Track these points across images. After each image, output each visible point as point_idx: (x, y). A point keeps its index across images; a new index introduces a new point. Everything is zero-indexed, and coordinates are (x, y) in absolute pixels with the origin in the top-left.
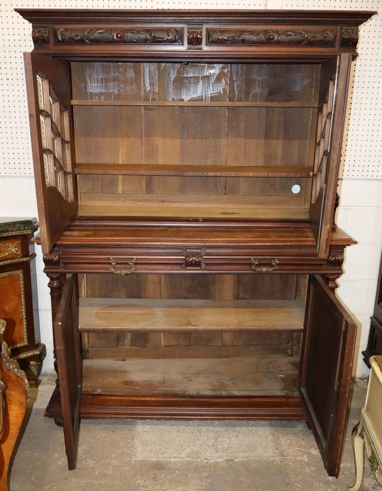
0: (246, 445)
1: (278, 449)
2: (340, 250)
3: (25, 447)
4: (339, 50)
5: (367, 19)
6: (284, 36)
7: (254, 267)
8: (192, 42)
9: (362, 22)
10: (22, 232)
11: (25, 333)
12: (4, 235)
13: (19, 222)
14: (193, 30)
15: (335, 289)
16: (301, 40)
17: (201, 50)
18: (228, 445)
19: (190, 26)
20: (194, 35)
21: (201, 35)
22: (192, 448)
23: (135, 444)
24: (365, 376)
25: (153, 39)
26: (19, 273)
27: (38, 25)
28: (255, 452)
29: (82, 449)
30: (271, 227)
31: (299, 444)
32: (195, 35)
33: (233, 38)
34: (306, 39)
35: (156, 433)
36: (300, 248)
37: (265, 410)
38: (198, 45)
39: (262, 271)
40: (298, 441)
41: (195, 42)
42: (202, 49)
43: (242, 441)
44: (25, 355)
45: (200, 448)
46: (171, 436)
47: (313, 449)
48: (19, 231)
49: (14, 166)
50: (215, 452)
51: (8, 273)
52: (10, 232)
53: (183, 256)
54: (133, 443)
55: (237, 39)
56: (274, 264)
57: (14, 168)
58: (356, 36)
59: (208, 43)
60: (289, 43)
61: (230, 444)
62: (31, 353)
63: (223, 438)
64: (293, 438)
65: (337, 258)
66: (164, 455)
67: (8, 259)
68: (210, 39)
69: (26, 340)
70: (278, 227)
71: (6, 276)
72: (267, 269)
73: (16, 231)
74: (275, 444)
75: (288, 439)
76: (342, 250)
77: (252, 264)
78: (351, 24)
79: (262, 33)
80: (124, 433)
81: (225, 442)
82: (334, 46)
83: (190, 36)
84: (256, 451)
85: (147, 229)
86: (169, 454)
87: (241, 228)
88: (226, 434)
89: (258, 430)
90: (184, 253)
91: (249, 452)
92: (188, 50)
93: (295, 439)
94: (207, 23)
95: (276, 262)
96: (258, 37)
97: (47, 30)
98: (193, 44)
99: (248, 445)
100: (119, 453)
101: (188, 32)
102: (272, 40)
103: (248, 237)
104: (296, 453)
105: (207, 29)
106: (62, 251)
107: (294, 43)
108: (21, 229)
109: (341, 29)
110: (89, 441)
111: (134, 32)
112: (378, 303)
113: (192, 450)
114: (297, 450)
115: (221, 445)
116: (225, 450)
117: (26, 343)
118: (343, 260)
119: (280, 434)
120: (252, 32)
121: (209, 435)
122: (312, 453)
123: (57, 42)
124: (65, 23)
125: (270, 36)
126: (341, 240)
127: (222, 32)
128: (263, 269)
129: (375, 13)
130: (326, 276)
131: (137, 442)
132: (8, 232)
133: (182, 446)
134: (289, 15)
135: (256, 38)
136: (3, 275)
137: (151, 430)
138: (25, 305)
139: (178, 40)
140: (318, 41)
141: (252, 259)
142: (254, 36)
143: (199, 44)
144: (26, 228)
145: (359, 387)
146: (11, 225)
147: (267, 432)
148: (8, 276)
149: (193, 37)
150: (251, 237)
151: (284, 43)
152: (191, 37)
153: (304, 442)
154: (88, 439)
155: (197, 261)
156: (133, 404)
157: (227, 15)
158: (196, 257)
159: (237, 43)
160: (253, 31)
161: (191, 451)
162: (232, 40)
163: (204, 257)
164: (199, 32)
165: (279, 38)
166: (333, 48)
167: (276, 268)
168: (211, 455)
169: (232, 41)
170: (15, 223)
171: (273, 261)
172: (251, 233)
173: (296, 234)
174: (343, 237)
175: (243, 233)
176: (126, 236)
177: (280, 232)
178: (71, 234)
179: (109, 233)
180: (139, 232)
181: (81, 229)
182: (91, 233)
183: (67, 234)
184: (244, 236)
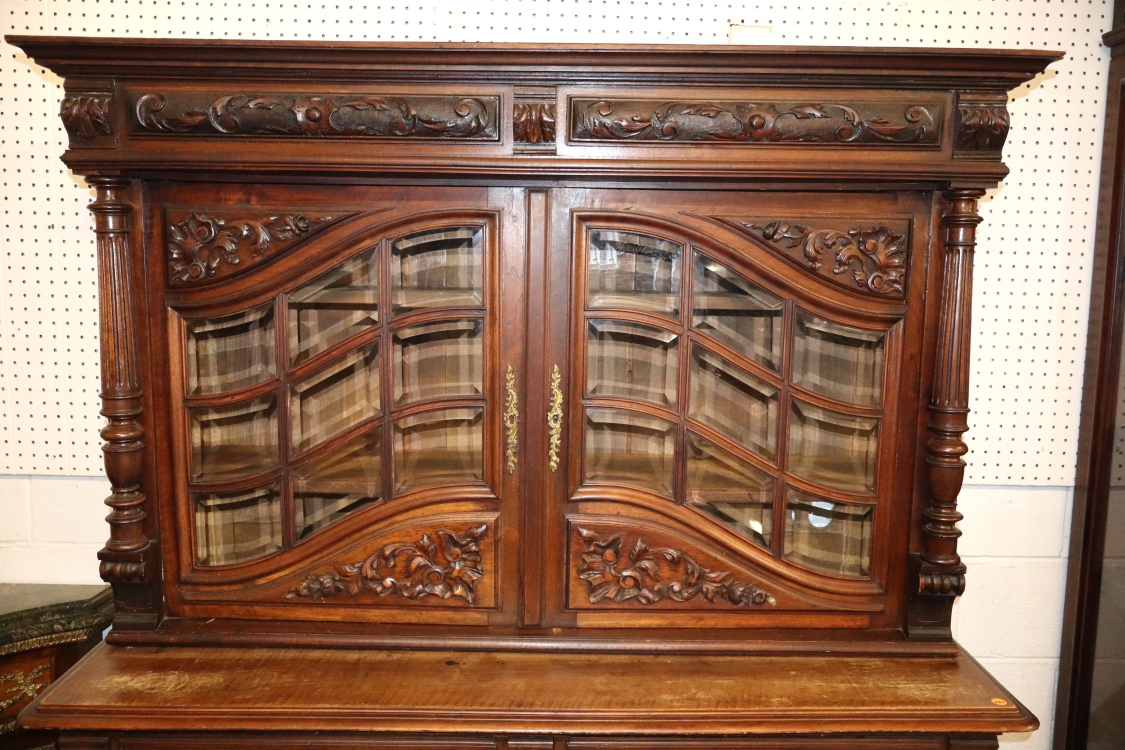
4: (953, 158)
5: (1034, 72)
6: (794, 118)
8: (527, 133)
9: (1017, 83)
10: (56, 639)
14: (530, 101)
16: (843, 129)
17: (553, 157)
19: (520, 91)
20: (531, 115)
21: (552, 116)
25: (414, 123)
27: (82, 83)
32: (534, 113)
33: (646, 124)
34: (857, 126)
38: (543, 143)
41: (534, 134)
42: (555, 154)
48: (48, 635)
49: (59, 450)
52: (18, 640)
55: (657, 126)
57: (57, 456)
58: (1003, 120)
59: (574, 137)
60: (808, 137)
68: (580, 125)
70: (786, 651)
73: (36, 637)
78: (985, 86)
79: (728, 111)
82: (937, 148)
83: (520, 116)
87: (673, 655)
92: (515, 157)
94: (571, 82)
96: (718, 121)
97: (107, 96)
98: (528, 140)
101: (516, 107)
102: (760, 131)
103: (699, 703)
105: (570, 98)
107: (822, 138)
108: (54, 630)
109: (957, 99)
111: (359, 105)
120: (698, 109)
123: (137, 132)
124: (158, 79)
125: (753, 117)
126: (989, 716)
127: (613, 106)
129: (1058, 56)
134: (809, 62)
135: (711, 123)
139: (485, 128)
140: (895, 134)
142: (706, 119)
143: (546, 140)
144: (72, 625)
146: (26, 621)
149: (529, 121)
150: (709, 703)
151: (795, 138)
152: (523, 119)
157: (628, 61)
159: (656, 138)
160: (704, 105)
162: (643, 129)
164: (547, 107)
165: (779, 125)
166: (935, 153)
169: (643, 133)
172: (707, 681)
173: (843, 682)
174: (994, 701)
175: (683, 681)
176: (322, 699)
177: (793, 673)
178: (153, 689)
179: (273, 681)
180: (367, 675)
181: (197, 661)
182: (216, 679)
183: (142, 689)
184: (685, 696)
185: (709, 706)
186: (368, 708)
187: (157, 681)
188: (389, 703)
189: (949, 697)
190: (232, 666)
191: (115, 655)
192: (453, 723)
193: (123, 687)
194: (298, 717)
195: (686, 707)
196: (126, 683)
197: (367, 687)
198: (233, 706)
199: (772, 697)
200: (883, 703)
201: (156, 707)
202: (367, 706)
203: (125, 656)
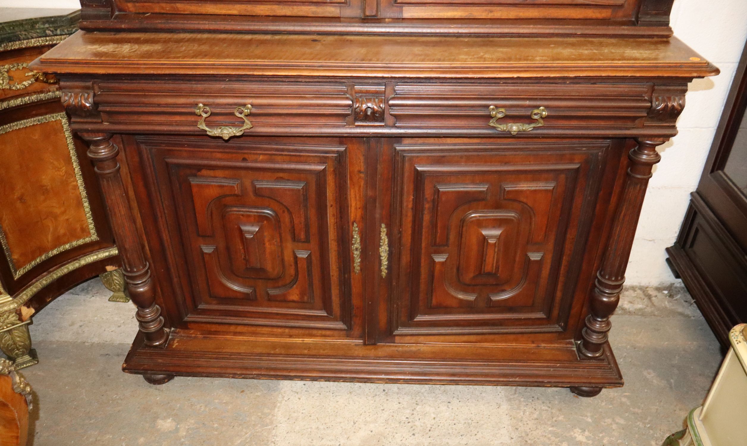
0: (463, 422)
1: (517, 429)
2: (680, 88)
3: (92, 421)
7: (494, 123)
10: (50, 40)
11: (90, 221)
12: (12, 46)
13: (44, 20)
15: (654, 166)
18: (433, 422)
22: (372, 426)
23: (275, 417)
24: (664, 285)
26: (59, 118)
28: (479, 435)
29: (187, 427)
30: (533, 34)
31: (554, 419)
35: (313, 395)
36: (592, 84)
37: (499, 366)
39: (509, 132)
40: (552, 413)
43: (456, 413)
44: (95, 257)
45: (385, 427)
46: (337, 402)
47: (578, 429)
48: (43, 37)
50: (410, 435)
51: (37, 118)
53: (347, 98)
54: (273, 416)
56: (536, 117)
61: (437, 419)
62: (105, 252)
63: (424, 405)
64: (543, 408)
65: (670, 105)
66: (323, 440)
67: (31, 93)
69: (93, 231)
70: (549, 34)
71: (34, 125)
72: (521, 128)
73: (36, 38)
74: (513, 419)
75: (535, 410)
76: (684, 88)
77: (490, 117)
80: (259, 394)
81: (427, 414)
84: (480, 433)
85: (277, 37)
86: (332, 440)
87: (469, 37)
88: (431, 399)
89: (484, 390)
90: (349, 91)
91: (468, 435)
93: (547, 408)
95: (541, 114)
99: (466, 421)
100: (247, 435)
103: (485, 60)
104: (549, 439)
106: (100, 88)
108: (46, 34)
110: (199, 410)
112: (712, 171)
113: (372, 432)
114: (550, 432)
115: (421, 421)
116: (428, 431)
117: (94, 237)
118: (682, 107)
119: (522, 399)
121: (401, 400)
122: (576, 438)
126: (686, 67)
128: (512, 127)
130: (640, 139)
131: (279, 414)
132: (20, 40)
133: (355, 423)
136: (27, 122)
137: (305, 389)
138: (80, 175)
141: (492, 107)
144: (58, 32)
145: (655, 306)
146: (26, 26)
147: (500, 394)
148: (37, 124)
150: (492, 60)
153: (563, 416)
154: (198, 406)
155: (377, 111)
156: (272, 352)
158: (375, 101)
161: (370, 432)
163: (391, 102)
167: (540, 125)
168: (403, 441)
170: (33, 22)
171: (536, 111)
172: (491, 49)
173: (587, 50)
174: (691, 59)
175: (474, 49)
176: (228, 56)
177: (553, 46)
178: (115, 51)
179: (195, 48)
180: (257, 46)
181: (142, 39)
182: (157, 47)
183: (107, 52)
184: (475, 56)
185: (492, 61)
186: (260, 62)
187: (117, 48)
188: (274, 58)
189: (659, 57)
190: (166, 41)
191: (87, 36)
192: (318, 70)
193: (94, 51)
194: (213, 66)
195: (476, 61)
196: (96, 49)
197: (258, 51)
198: (169, 60)
199: (536, 57)
200: (613, 60)
201: (117, 60)
202: (259, 60)
203: (94, 36)
